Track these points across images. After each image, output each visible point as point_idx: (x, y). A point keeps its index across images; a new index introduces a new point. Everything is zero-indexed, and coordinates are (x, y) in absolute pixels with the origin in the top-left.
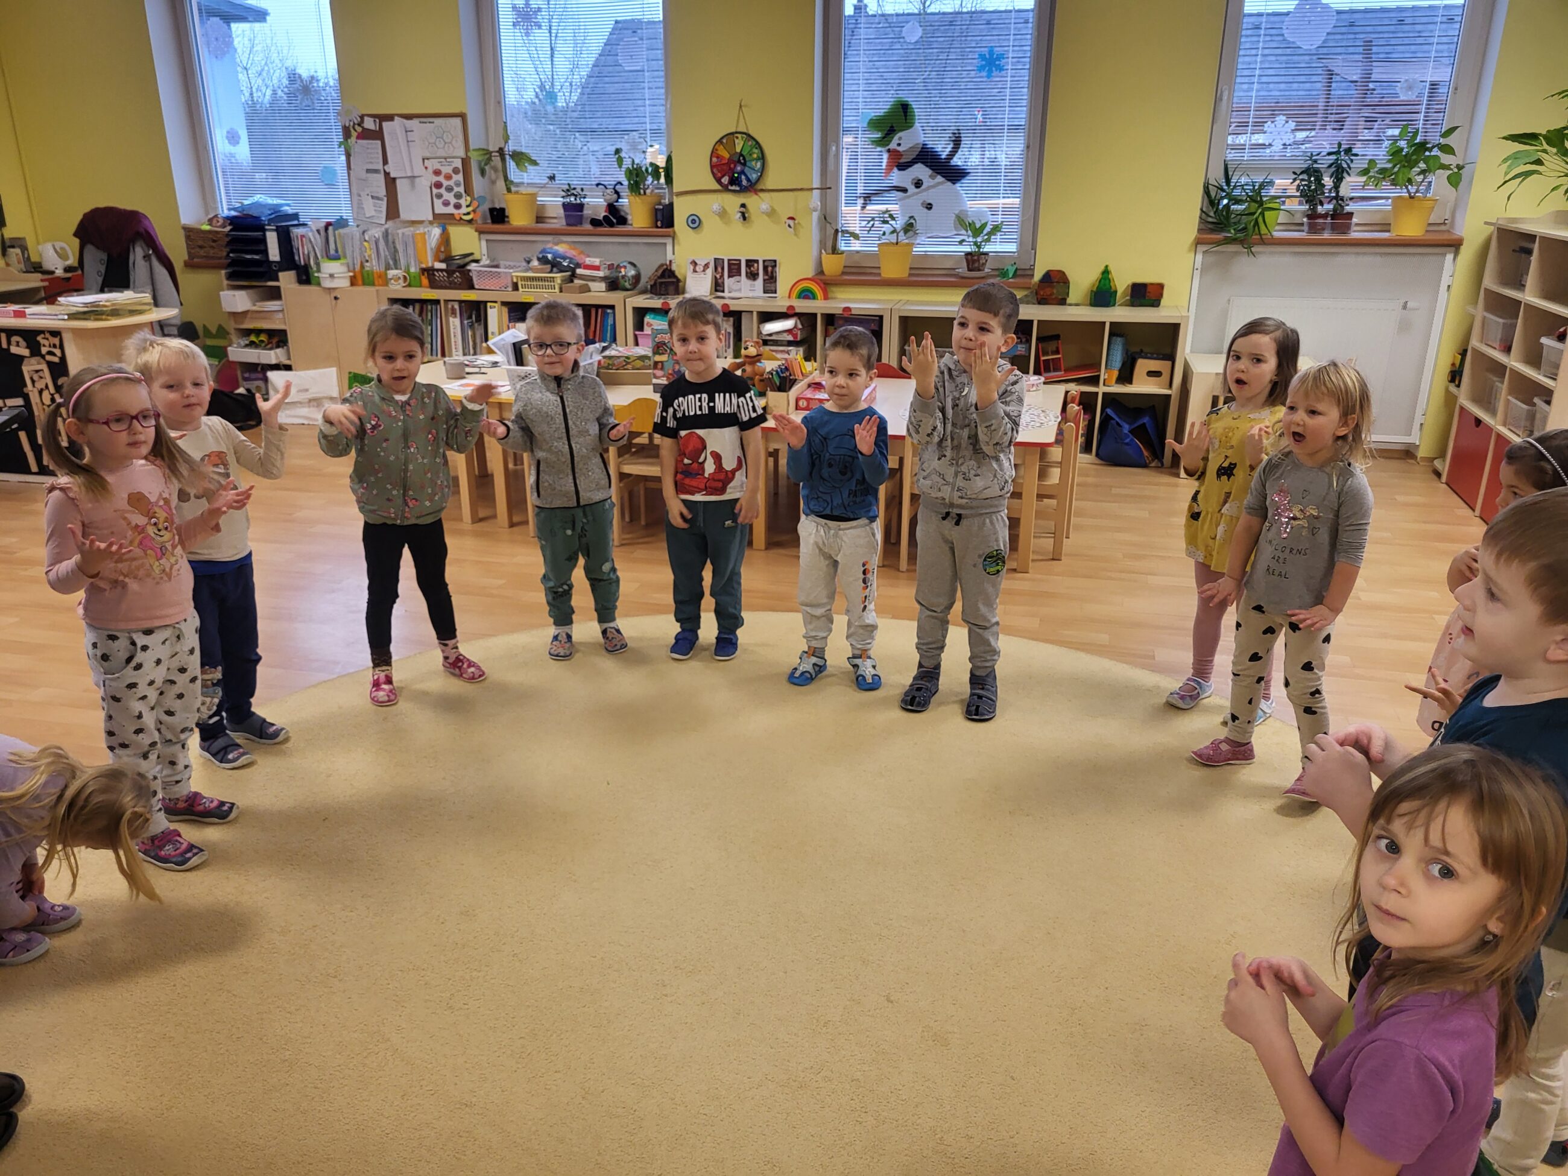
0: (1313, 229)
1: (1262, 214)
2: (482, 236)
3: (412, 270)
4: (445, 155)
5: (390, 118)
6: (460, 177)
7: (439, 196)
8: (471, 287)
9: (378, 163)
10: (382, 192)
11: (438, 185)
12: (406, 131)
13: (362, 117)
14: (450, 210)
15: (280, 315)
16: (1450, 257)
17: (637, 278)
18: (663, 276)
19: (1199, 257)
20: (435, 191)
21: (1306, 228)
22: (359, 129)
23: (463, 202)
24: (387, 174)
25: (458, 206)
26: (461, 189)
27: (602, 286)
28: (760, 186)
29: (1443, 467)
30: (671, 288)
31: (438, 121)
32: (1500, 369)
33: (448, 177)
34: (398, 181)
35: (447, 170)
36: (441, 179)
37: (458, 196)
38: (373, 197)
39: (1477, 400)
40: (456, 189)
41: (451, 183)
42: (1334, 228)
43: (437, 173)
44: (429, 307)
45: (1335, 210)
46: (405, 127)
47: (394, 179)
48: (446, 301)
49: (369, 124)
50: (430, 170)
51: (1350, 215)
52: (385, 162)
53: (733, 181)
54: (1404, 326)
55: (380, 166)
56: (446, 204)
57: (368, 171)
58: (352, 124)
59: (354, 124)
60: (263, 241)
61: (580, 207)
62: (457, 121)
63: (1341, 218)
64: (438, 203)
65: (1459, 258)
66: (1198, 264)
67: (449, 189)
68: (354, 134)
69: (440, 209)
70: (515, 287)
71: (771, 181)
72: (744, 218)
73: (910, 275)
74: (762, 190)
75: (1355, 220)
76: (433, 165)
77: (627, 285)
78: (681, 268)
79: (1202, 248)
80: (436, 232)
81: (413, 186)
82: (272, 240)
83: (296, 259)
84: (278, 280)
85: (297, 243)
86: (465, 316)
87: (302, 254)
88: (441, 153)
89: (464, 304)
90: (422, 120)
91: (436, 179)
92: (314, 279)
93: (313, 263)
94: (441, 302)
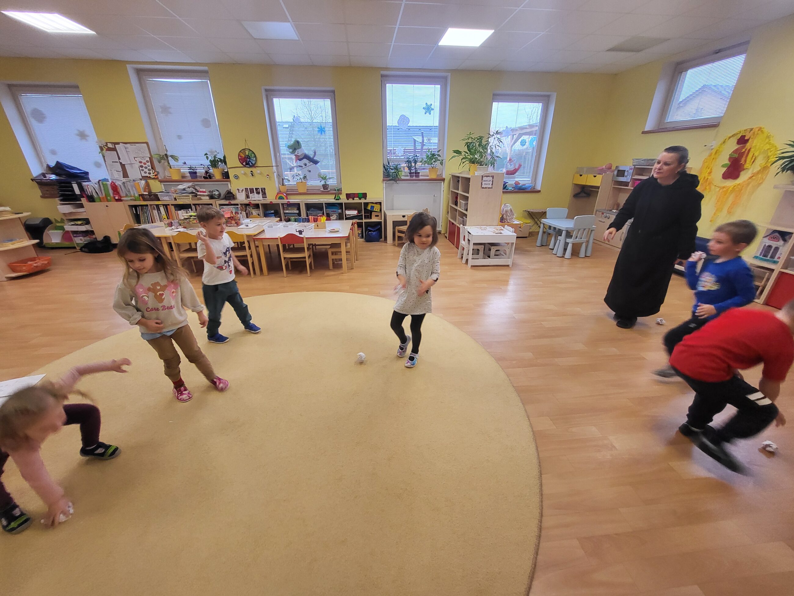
0: (411, 176)
1: (398, 172)
2: (162, 183)
3: (136, 195)
4: (142, 156)
5: (118, 143)
6: (149, 164)
7: (143, 170)
8: (159, 200)
9: (117, 159)
10: (120, 169)
11: (142, 166)
12: (126, 148)
13: (107, 143)
14: (147, 175)
15: (85, 213)
16: (443, 183)
17: (220, 195)
18: (228, 194)
19: (384, 184)
20: (141, 168)
21: (409, 176)
22: (106, 147)
23: (151, 172)
24: (121, 163)
25: (150, 173)
26: (150, 168)
27: (208, 198)
28: (256, 165)
29: (447, 235)
30: (232, 198)
31: (137, 145)
32: (456, 210)
33: (145, 164)
34: (126, 165)
35: (144, 161)
36: (142, 164)
37: (149, 170)
38: (117, 171)
39: (452, 218)
40: (148, 168)
41: (146, 166)
42: (416, 176)
43: (141, 162)
44: (145, 207)
45: (415, 171)
46: (124, 146)
47: (124, 165)
48: (151, 205)
49: (110, 145)
50: (138, 162)
51: (419, 173)
52: (119, 159)
53: (247, 164)
54: (435, 201)
55: (118, 160)
56: (145, 173)
57: (113, 162)
58: (103, 145)
60: (72, 187)
61: (196, 173)
62: (145, 145)
63: (417, 174)
64: (142, 172)
65: (445, 183)
66: (384, 186)
67: (146, 168)
68: (105, 149)
69: (144, 175)
70: (175, 199)
71: (259, 164)
72: (253, 175)
73: (307, 191)
74: (257, 167)
75: (420, 174)
76: (138, 159)
77: (216, 197)
78: (234, 191)
79: (384, 182)
80: (143, 182)
81: (132, 167)
82: (75, 187)
83: (87, 193)
84: (81, 201)
85: (85, 188)
86: (158, 209)
87: (89, 192)
88: (140, 155)
89: (157, 206)
90: (131, 144)
91: (141, 164)
92: (96, 200)
93: (95, 194)
94: (149, 206)
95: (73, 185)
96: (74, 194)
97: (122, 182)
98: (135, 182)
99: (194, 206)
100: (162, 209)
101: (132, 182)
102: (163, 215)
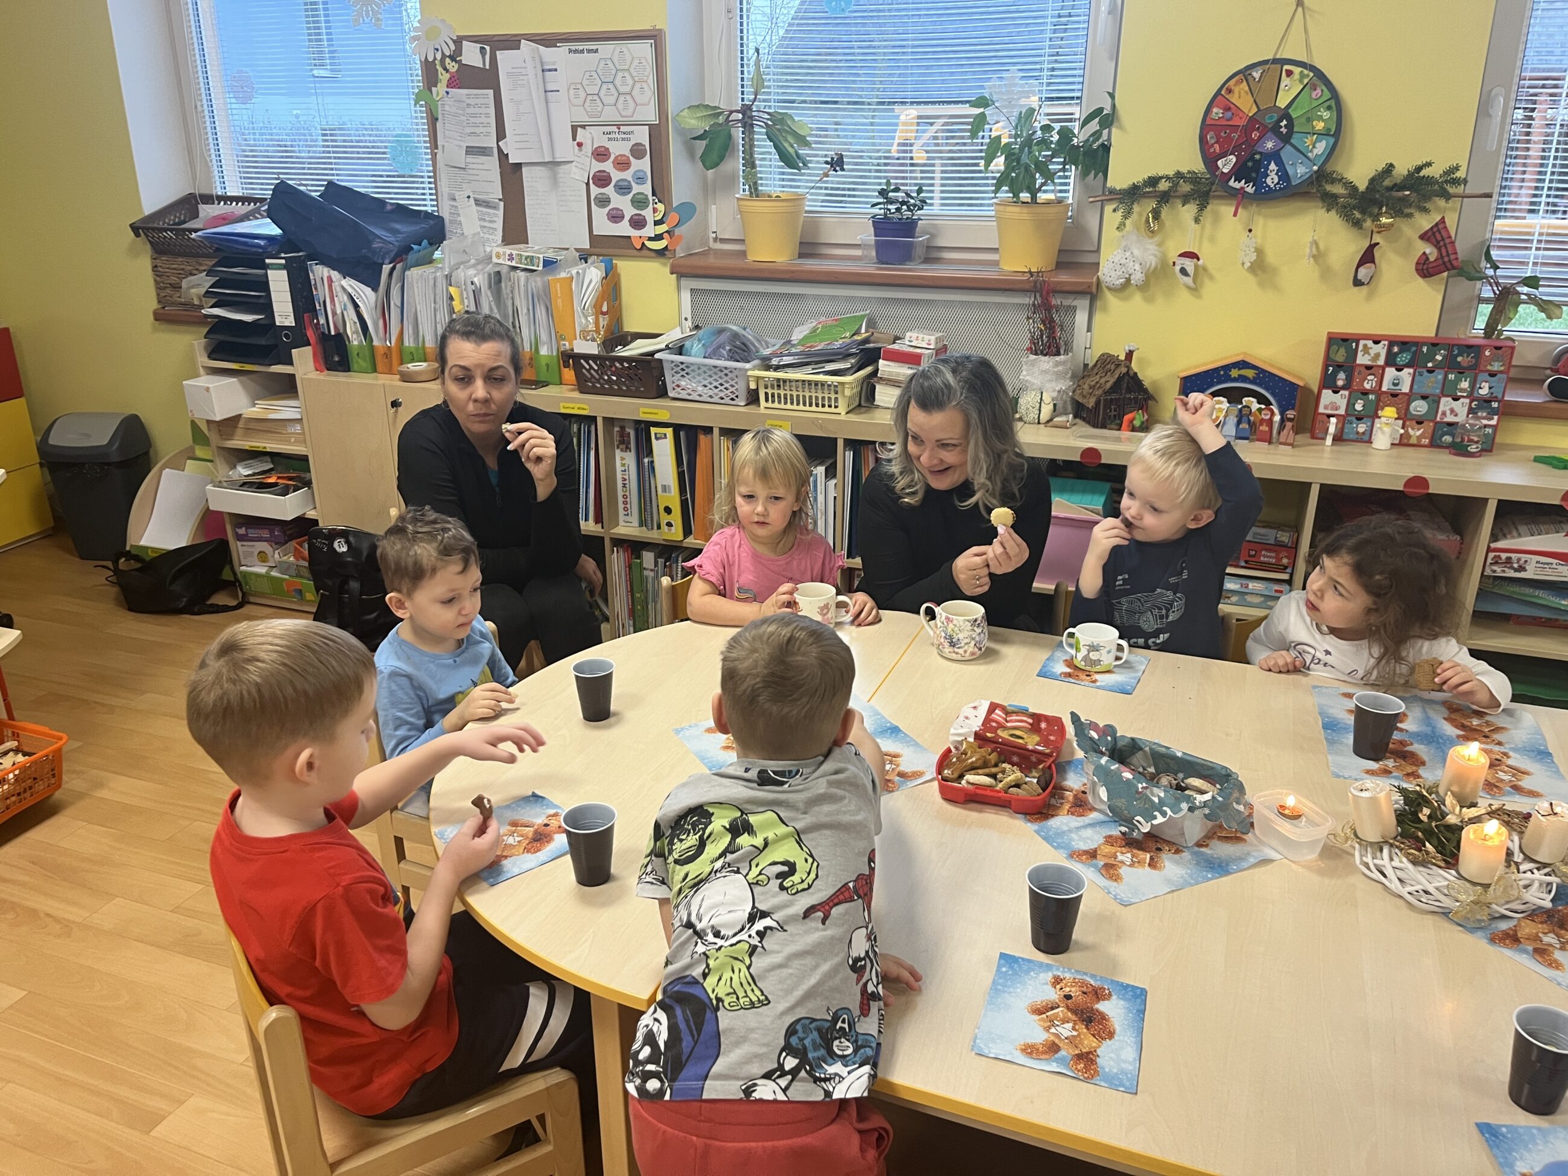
2: (684, 282)
3: (544, 351)
4: (617, 118)
5: (511, 42)
6: (644, 165)
7: (603, 201)
8: (661, 395)
9: (488, 134)
10: (495, 191)
11: (602, 180)
12: (543, 71)
13: (458, 42)
14: (624, 229)
15: (298, 427)
20: (595, 191)
22: (453, 67)
23: (648, 214)
24: (503, 157)
25: (638, 223)
26: (647, 189)
31: (606, 49)
33: (622, 164)
34: (525, 170)
35: (619, 148)
36: (608, 166)
37: (639, 202)
38: (477, 202)
40: (636, 189)
41: (628, 175)
43: (601, 154)
44: (575, 428)
46: (542, 64)
47: (519, 166)
48: (609, 421)
49: (472, 56)
50: (588, 149)
52: (501, 134)
55: (492, 142)
56: (616, 217)
57: (471, 151)
58: (439, 56)
59: (444, 55)
60: (263, 285)
61: (908, 226)
62: (644, 49)
64: (600, 215)
67: (623, 188)
68: (444, 77)
69: (604, 227)
70: (753, 399)
76: (592, 138)
80: (594, 274)
81: (555, 181)
82: (279, 282)
83: (322, 321)
84: (290, 362)
85: (321, 292)
86: (644, 449)
87: (334, 313)
88: (610, 114)
89: (643, 428)
90: (575, 46)
91: (597, 166)
92: (356, 362)
93: (352, 329)
94: (600, 421)
95: (271, 273)
96: (268, 326)
97: (490, 268)
98: (553, 271)
99: (850, 455)
100: (664, 449)
101: (542, 273)
102: (665, 488)
